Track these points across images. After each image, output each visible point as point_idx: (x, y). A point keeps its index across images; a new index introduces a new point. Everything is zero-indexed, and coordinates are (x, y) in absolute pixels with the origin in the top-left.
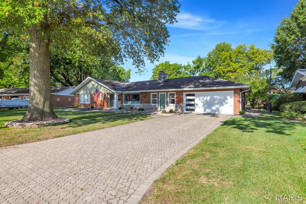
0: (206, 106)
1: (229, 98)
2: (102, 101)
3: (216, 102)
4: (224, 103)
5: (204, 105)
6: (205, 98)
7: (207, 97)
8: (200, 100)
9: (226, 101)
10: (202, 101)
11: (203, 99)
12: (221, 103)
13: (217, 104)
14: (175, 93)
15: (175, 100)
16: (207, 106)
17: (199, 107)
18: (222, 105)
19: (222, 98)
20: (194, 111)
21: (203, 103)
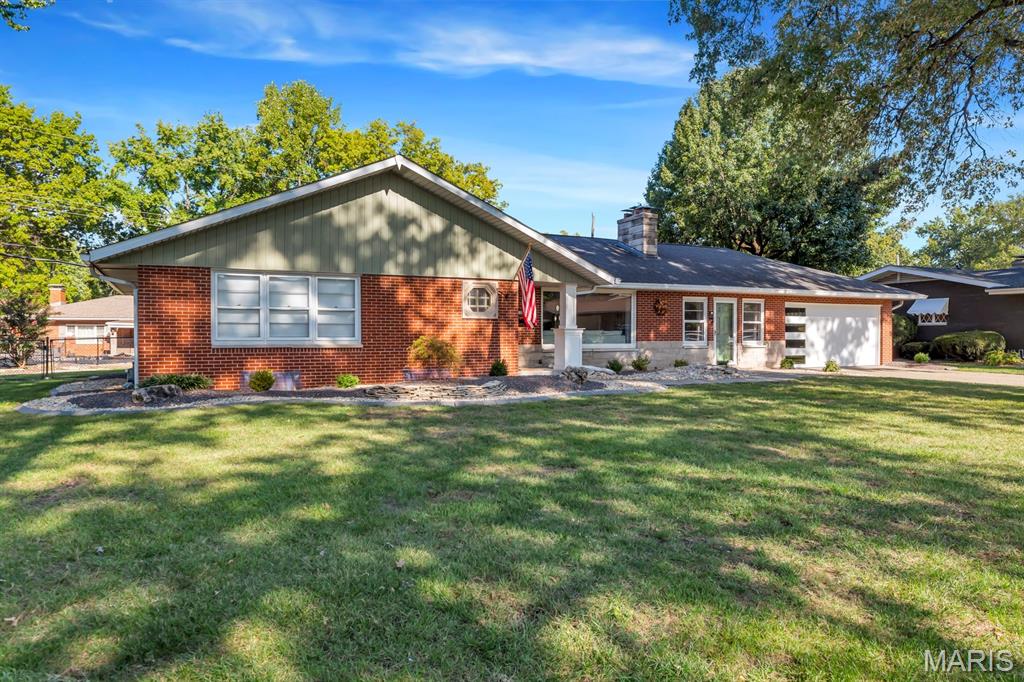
0: (830, 348)
1: (870, 325)
2: (480, 332)
3: (850, 337)
4: (863, 339)
5: (826, 347)
6: (829, 326)
7: (833, 321)
8: (818, 329)
9: (867, 334)
10: (823, 334)
11: (825, 327)
12: (859, 336)
13: (852, 342)
14: (761, 302)
15: (763, 327)
16: (833, 348)
17: (817, 352)
18: (859, 344)
19: (860, 324)
20: (804, 363)
21: (825, 338)
